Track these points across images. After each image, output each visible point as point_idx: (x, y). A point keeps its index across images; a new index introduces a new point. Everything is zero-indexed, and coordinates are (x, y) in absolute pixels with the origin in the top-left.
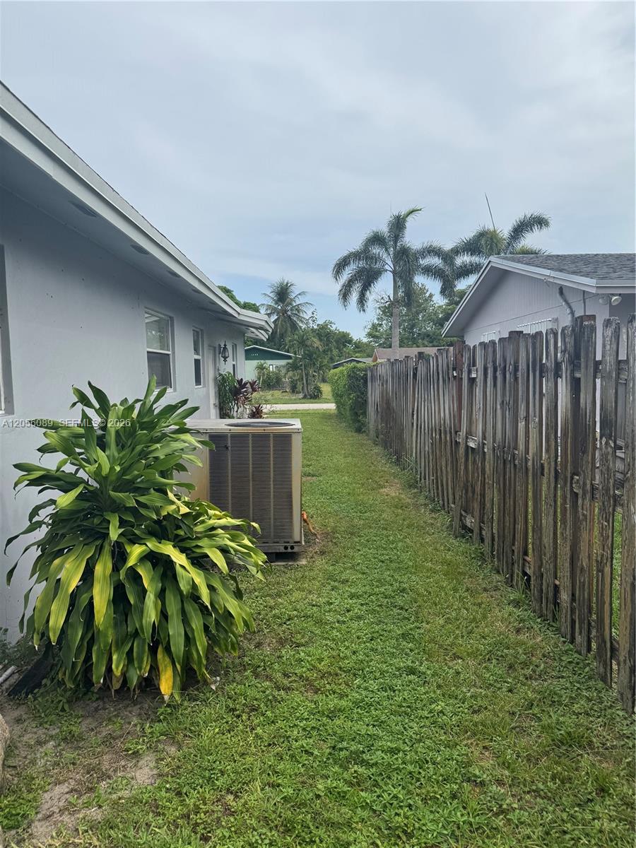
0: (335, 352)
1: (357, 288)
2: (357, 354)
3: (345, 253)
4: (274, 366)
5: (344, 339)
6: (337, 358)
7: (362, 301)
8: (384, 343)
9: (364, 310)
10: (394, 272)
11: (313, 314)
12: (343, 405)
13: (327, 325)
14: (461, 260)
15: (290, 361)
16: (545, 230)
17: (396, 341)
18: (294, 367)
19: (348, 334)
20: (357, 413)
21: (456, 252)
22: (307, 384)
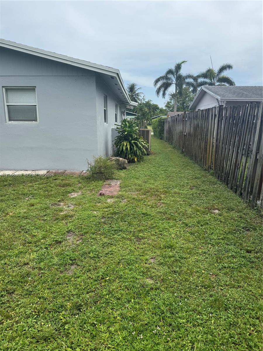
0: (152, 113)
1: (162, 89)
2: (160, 114)
3: (159, 77)
4: (129, 118)
5: (156, 107)
6: (153, 115)
7: (164, 94)
8: (172, 110)
9: (164, 98)
10: (176, 84)
11: (144, 97)
12: (156, 131)
13: (149, 102)
14: (200, 80)
15: (136, 116)
16: (231, 69)
17: (175, 109)
18: (138, 119)
19: (157, 105)
20: (160, 133)
21: (199, 76)
22: (142, 125)
